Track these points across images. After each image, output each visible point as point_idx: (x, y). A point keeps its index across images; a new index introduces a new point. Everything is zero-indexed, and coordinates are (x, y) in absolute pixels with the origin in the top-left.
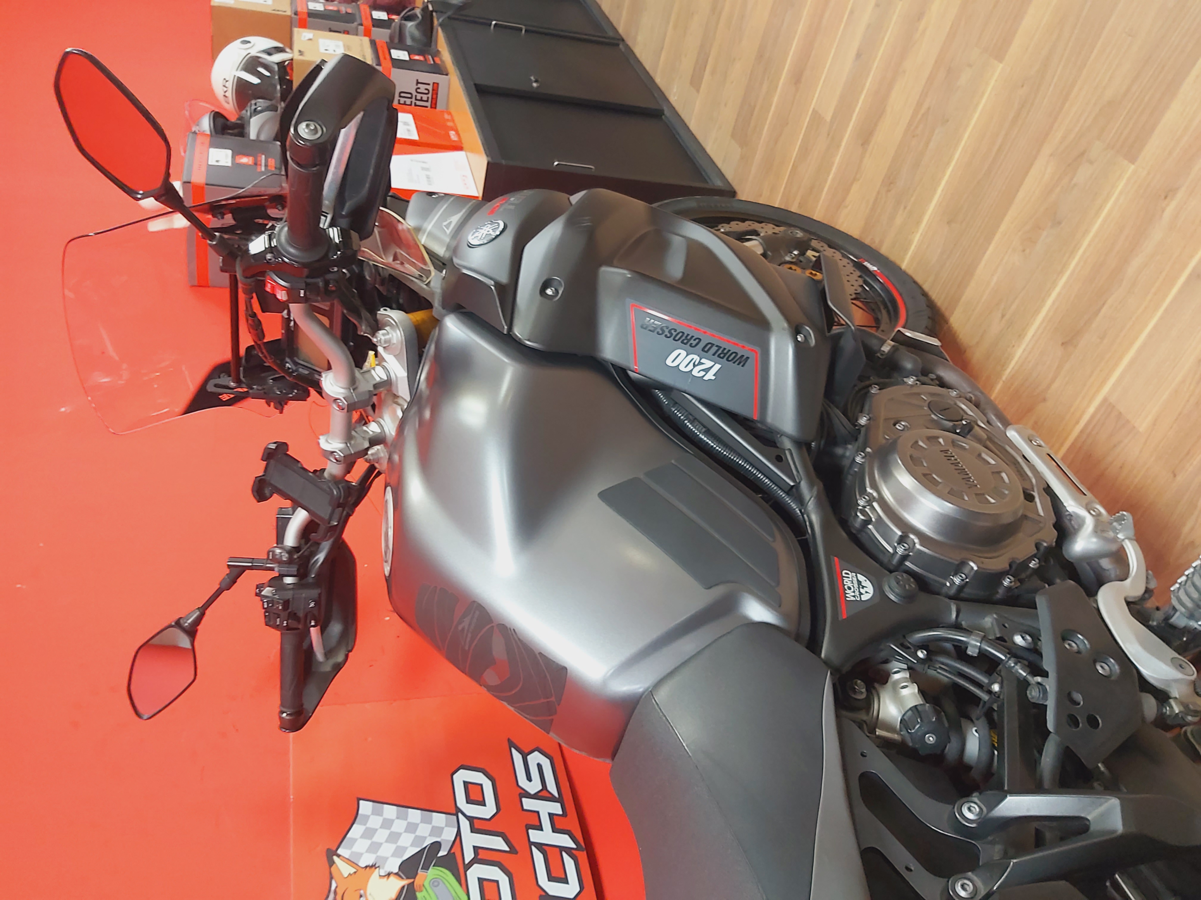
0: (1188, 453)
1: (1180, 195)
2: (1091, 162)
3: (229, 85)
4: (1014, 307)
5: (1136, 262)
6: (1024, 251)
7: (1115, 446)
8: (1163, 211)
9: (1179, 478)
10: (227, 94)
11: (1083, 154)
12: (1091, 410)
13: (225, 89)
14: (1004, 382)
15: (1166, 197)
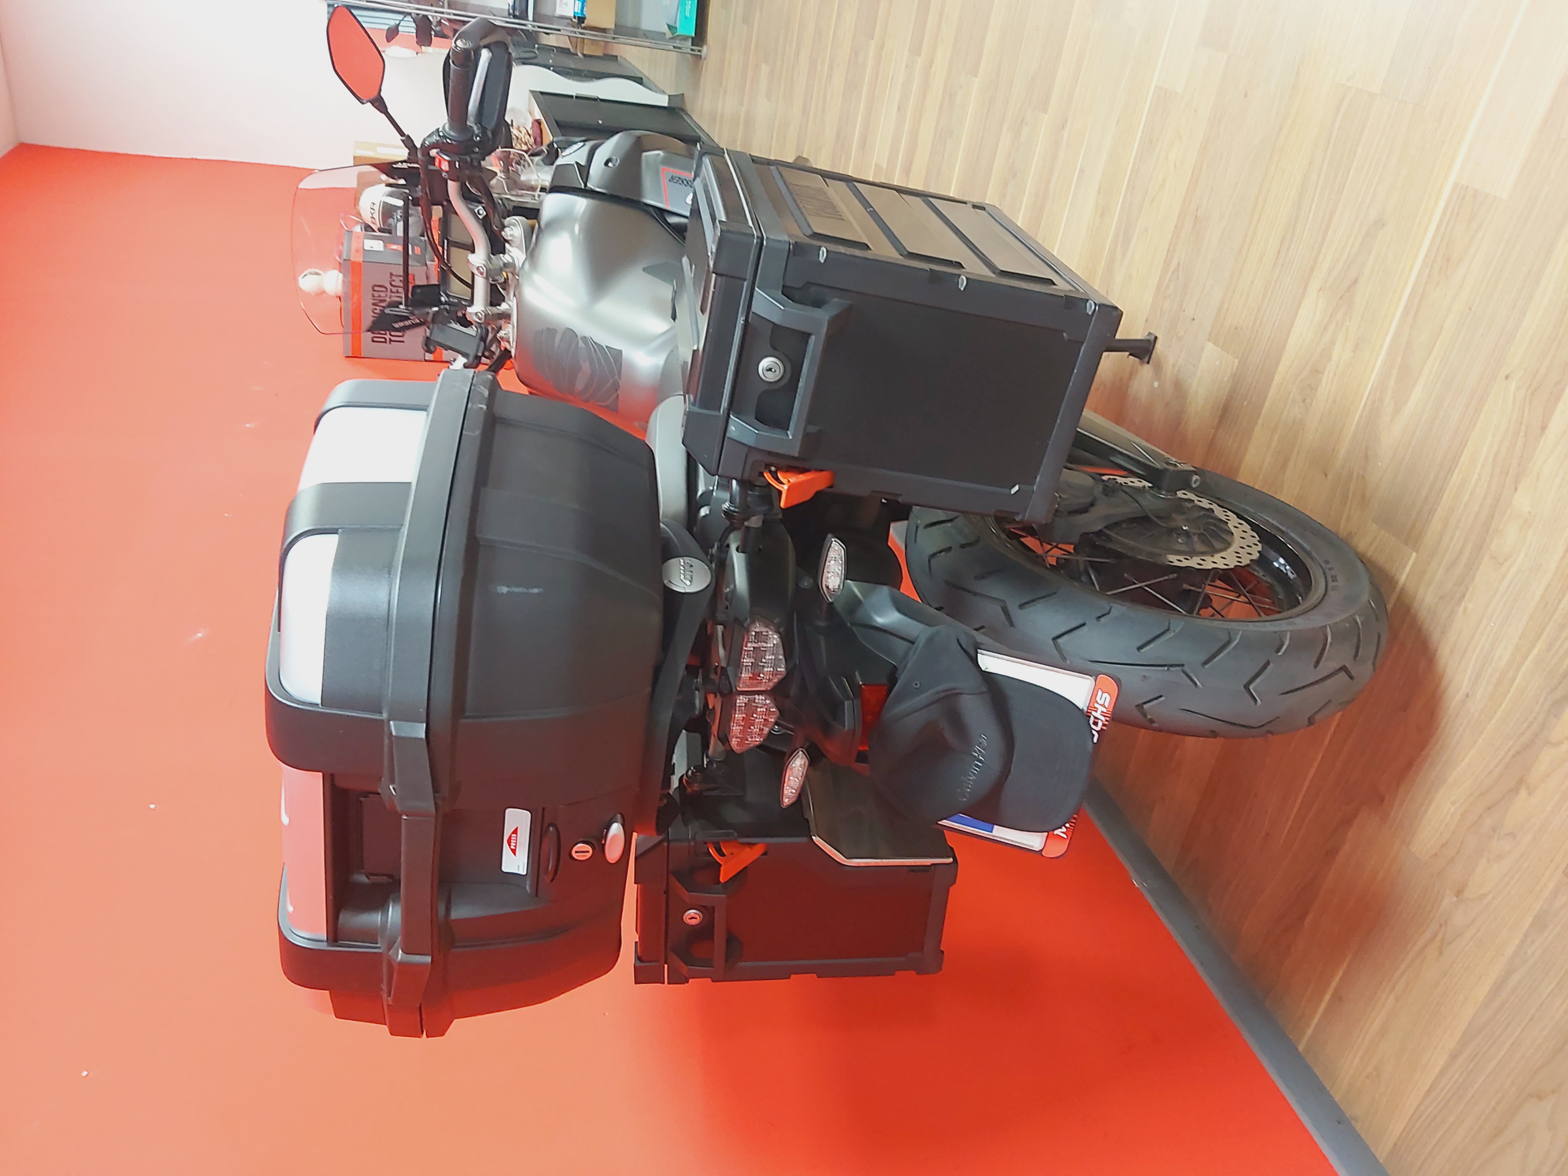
3: (376, 207)
10: (374, 216)
13: (372, 211)
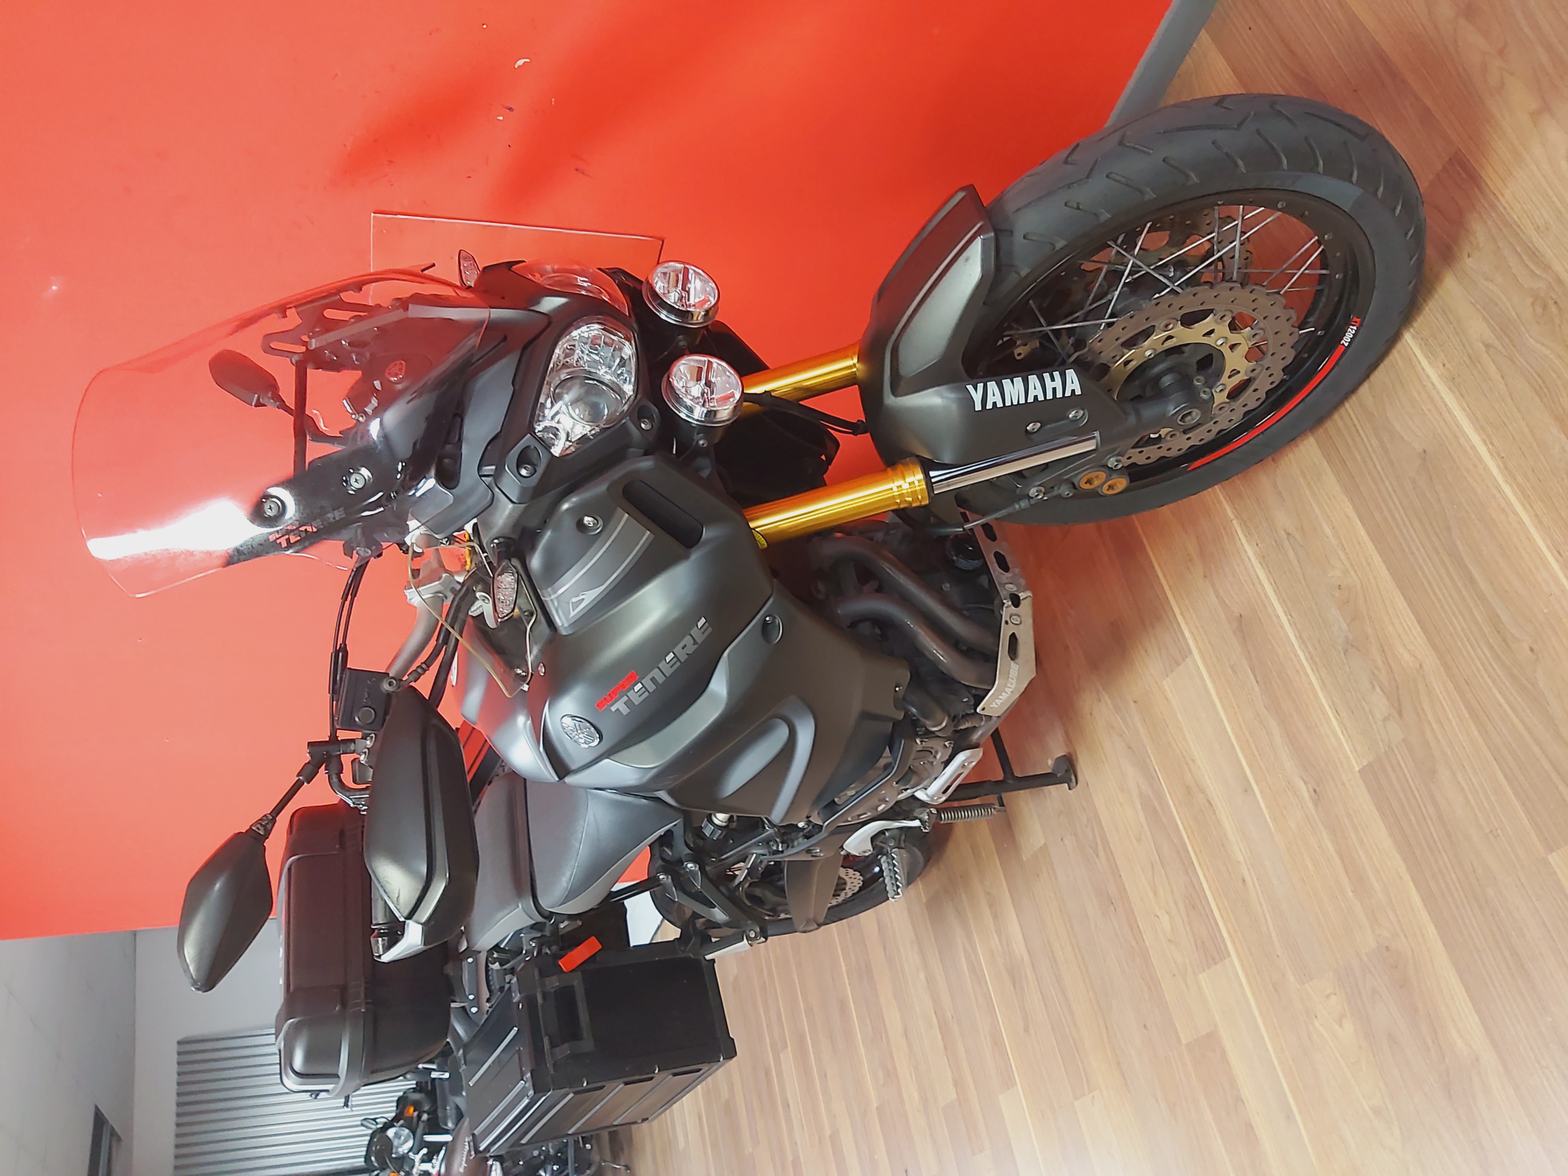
0: (1144, 720)
1: (1311, 805)
2: (1385, 720)
4: (1291, 553)
5: (1276, 731)
6: (1339, 587)
7: (1160, 650)
8: (1305, 783)
9: (1132, 704)
11: (1400, 713)
12: (1187, 634)
14: (1232, 520)
15: (1315, 791)
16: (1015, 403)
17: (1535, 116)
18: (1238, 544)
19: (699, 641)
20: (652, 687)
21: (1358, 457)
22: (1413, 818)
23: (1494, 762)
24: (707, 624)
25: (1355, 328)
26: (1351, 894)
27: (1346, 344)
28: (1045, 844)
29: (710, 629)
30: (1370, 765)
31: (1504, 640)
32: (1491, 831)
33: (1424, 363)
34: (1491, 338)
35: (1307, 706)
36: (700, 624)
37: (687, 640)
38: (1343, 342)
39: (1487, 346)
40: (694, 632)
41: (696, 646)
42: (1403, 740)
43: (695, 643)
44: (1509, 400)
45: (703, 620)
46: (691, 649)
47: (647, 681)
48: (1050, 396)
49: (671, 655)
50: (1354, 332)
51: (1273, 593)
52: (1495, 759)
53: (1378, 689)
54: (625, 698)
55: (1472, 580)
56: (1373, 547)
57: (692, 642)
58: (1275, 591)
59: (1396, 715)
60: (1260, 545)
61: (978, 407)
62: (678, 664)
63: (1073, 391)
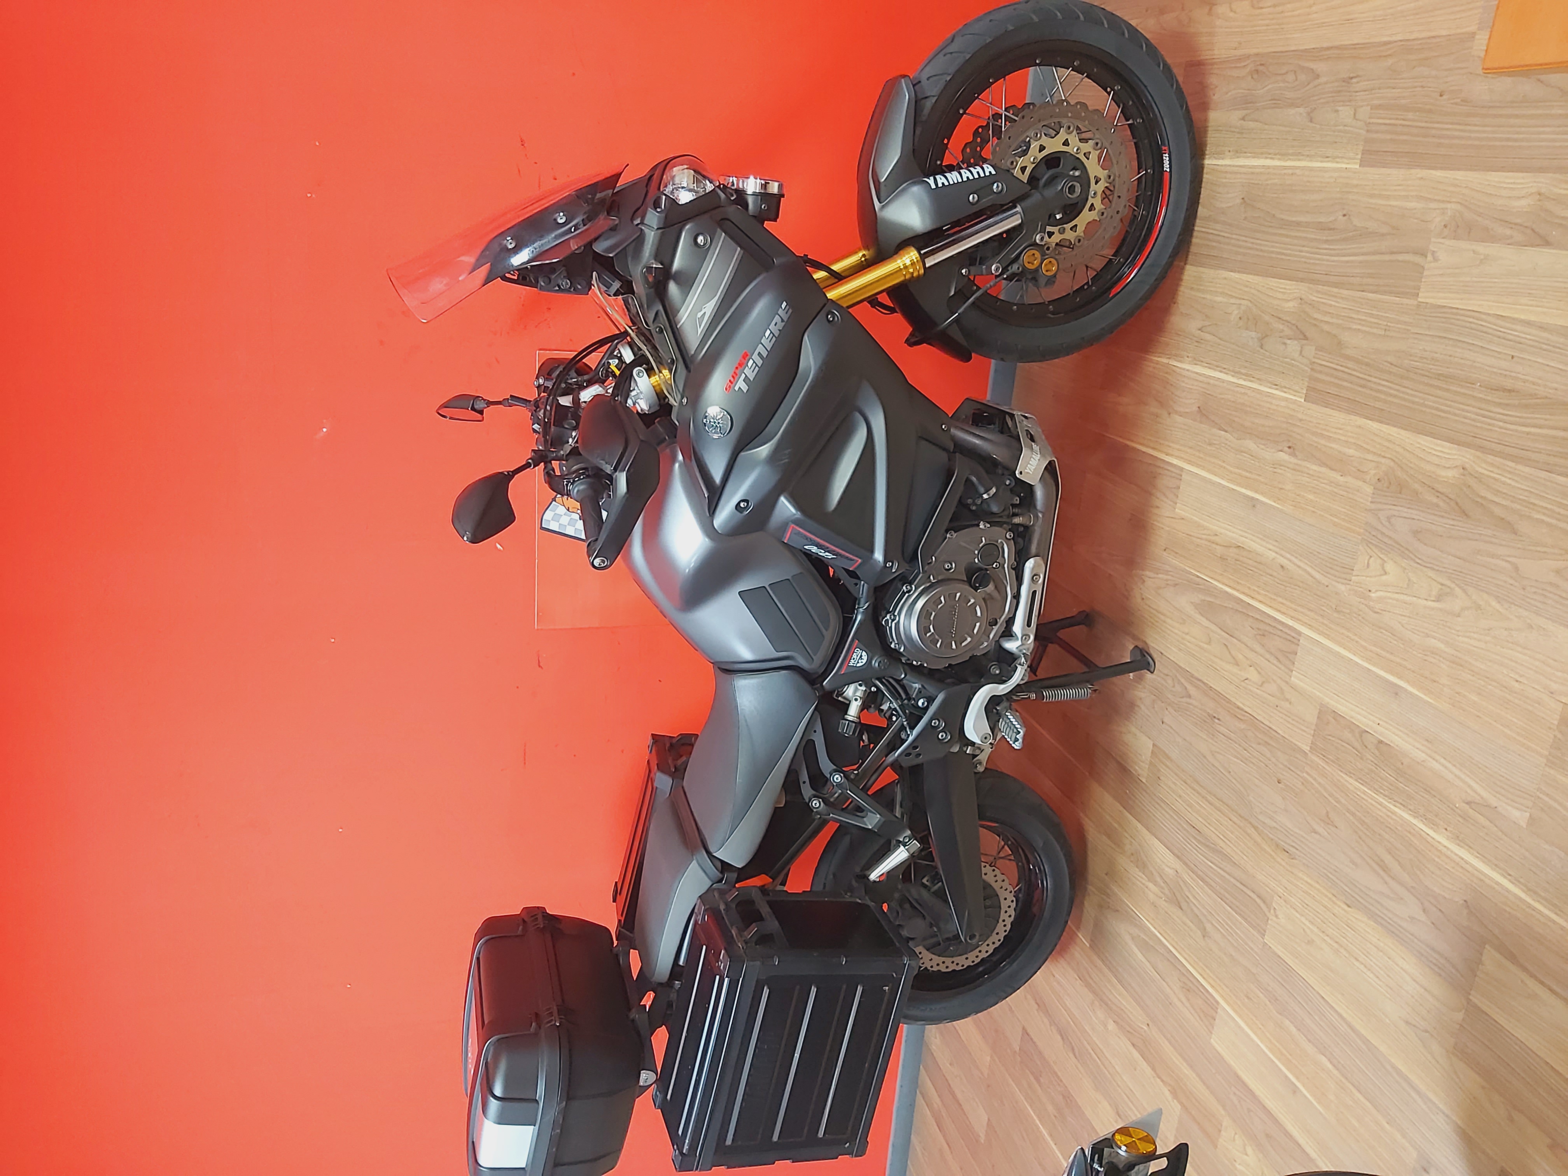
0: (1176, 553)
1: (1293, 460)
2: (1301, 352)
4: (1208, 337)
6: (1240, 318)
8: (1282, 451)
11: (1305, 338)
15: (1288, 447)
16: (956, 182)
17: (1210, 13)
18: (1178, 370)
19: (785, 320)
20: (760, 362)
21: (1214, 244)
22: (1345, 384)
23: (1363, 293)
24: (788, 307)
25: (1167, 155)
26: (1342, 479)
27: (1168, 170)
28: (1154, 745)
29: (790, 311)
30: (1309, 388)
31: (1330, 229)
32: (1385, 330)
33: (1220, 162)
34: (1241, 113)
35: (1259, 405)
36: (783, 306)
37: (777, 319)
38: (1165, 169)
39: (1243, 119)
40: (780, 312)
41: (784, 323)
42: (1316, 349)
43: (783, 321)
44: (1266, 127)
45: (784, 304)
46: (781, 325)
47: (755, 356)
48: (976, 176)
49: (768, 332)
50: (1168, 159)
51: (1209, 370)
52: (1363, 291)
53: (1288, 342)
54: (743, 376)
55: (1298, 224)
56: (1245, 275)
57: (780, 320)
58: (1210, 368)
59: (1305, 342)
60: (1189, 355)
61: (933, 186)
62: (774, 339)
63: (990, 172)
